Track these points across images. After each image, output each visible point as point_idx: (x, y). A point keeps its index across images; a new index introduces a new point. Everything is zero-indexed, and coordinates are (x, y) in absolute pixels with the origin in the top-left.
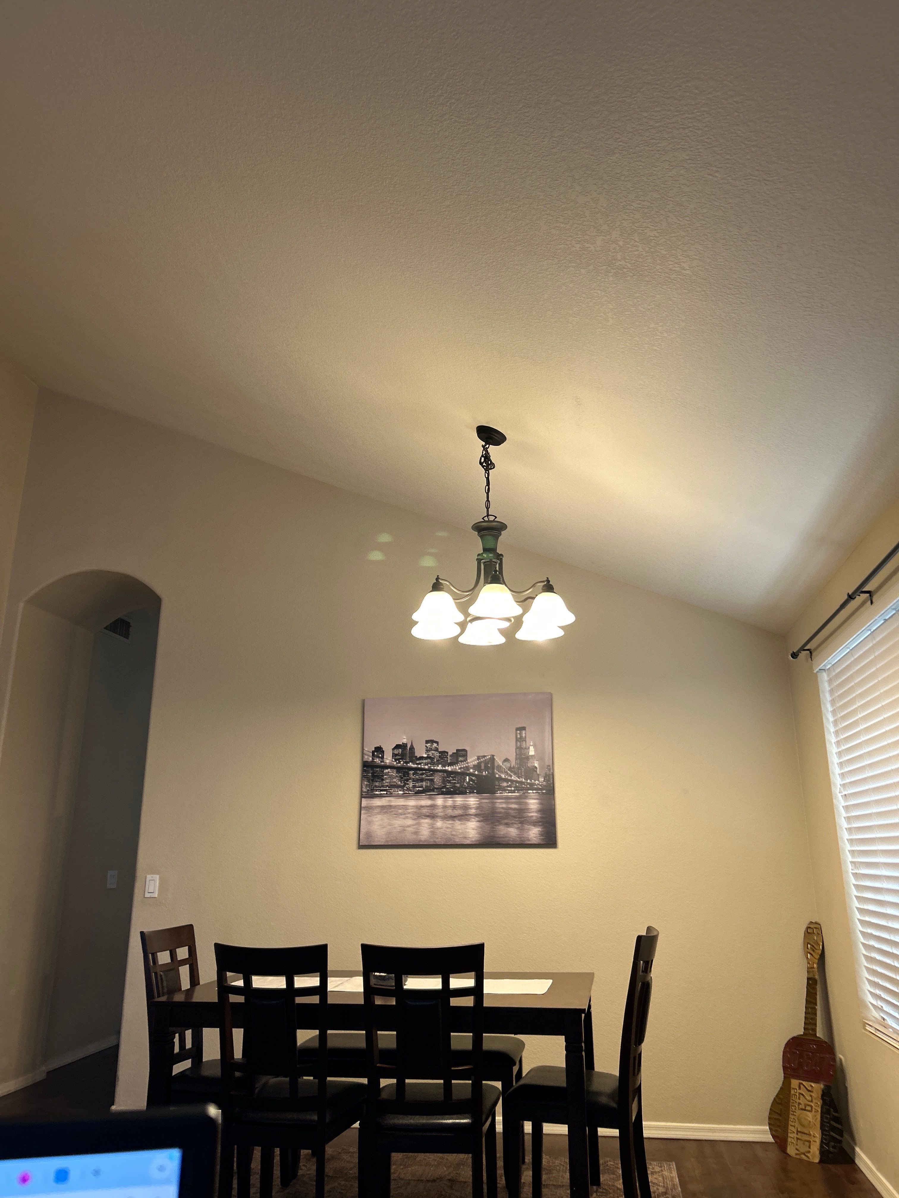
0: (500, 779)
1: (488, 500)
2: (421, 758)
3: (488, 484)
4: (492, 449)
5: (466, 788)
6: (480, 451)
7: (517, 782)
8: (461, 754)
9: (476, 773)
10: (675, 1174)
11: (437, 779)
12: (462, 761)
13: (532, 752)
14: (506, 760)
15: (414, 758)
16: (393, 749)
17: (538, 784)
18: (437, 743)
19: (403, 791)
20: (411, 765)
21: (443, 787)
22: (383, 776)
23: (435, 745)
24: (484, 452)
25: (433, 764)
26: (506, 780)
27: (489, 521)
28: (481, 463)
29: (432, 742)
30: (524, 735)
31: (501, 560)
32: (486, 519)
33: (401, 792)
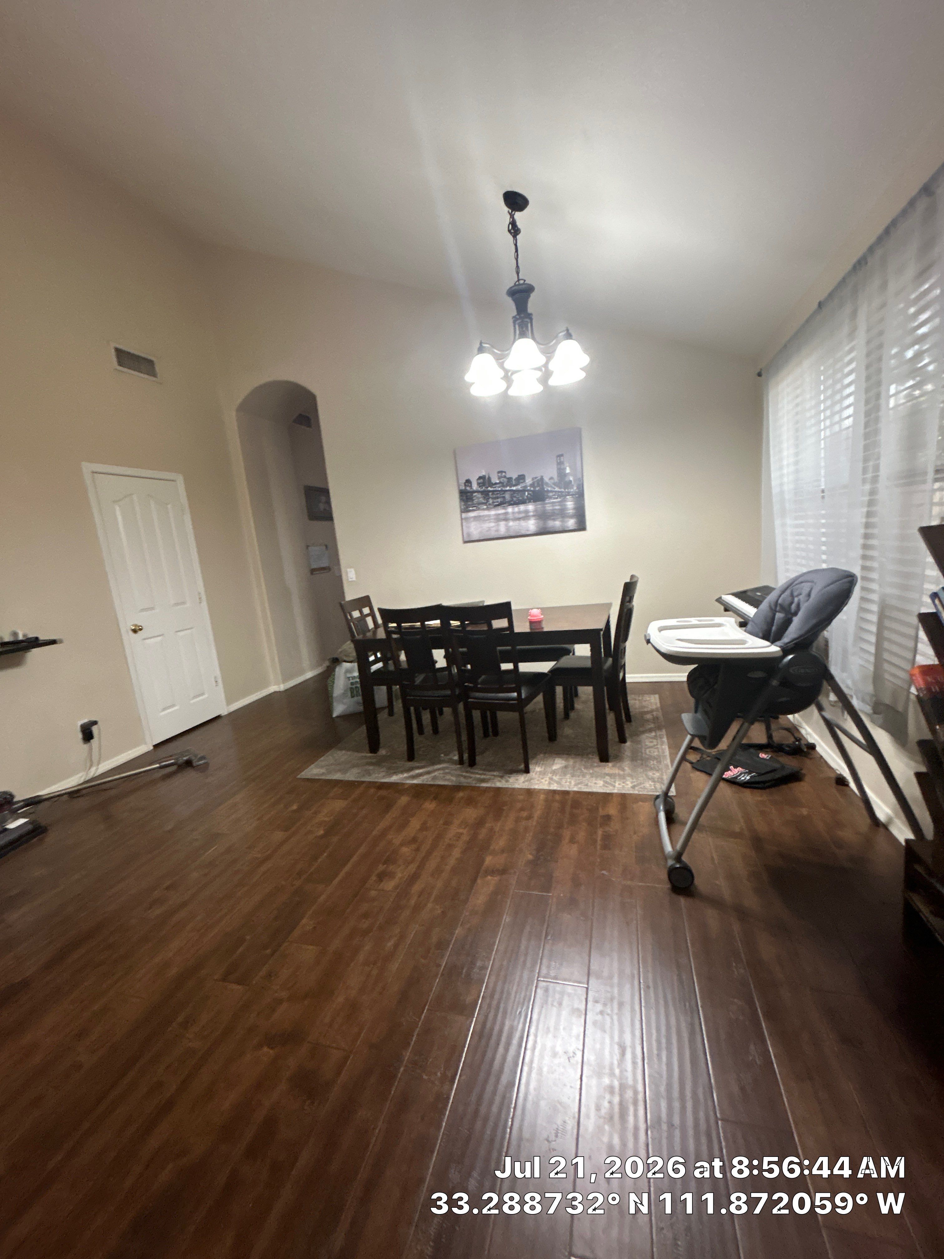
0: (548, 491)
1: (517, 266)
2: (496, 484)
3: (517, 251)
4: (518, 215)
5: (526, 500)
6: (508, 219)
7: (559, 492)
8: (521, 478)
9: (532, 489)
10: (658, 701)
11: (507, 496)
12: (522, 483)
13: (568, 470)
14: (551, 478)
15: (492, 485)
16: (478, 479)
17: (572, 492)
18: (505, 472)
19: (486, 505)
20: (489, 489)
21: (511, 501)
22: (472, 498)
23: (504, 474)
24: (511, 220)
25: (504, 486)
26: (551, 491)
27: (519, 285)
28: (509, 231)
29: (501, 472)
30: (562, 460)
31: (531, 319)
32: (517, 283)
33: (485, 507)
